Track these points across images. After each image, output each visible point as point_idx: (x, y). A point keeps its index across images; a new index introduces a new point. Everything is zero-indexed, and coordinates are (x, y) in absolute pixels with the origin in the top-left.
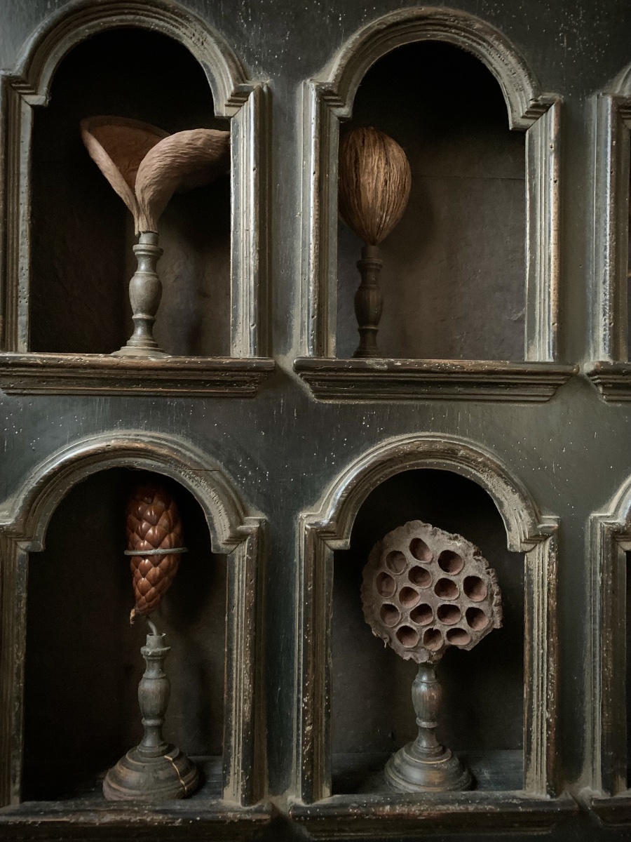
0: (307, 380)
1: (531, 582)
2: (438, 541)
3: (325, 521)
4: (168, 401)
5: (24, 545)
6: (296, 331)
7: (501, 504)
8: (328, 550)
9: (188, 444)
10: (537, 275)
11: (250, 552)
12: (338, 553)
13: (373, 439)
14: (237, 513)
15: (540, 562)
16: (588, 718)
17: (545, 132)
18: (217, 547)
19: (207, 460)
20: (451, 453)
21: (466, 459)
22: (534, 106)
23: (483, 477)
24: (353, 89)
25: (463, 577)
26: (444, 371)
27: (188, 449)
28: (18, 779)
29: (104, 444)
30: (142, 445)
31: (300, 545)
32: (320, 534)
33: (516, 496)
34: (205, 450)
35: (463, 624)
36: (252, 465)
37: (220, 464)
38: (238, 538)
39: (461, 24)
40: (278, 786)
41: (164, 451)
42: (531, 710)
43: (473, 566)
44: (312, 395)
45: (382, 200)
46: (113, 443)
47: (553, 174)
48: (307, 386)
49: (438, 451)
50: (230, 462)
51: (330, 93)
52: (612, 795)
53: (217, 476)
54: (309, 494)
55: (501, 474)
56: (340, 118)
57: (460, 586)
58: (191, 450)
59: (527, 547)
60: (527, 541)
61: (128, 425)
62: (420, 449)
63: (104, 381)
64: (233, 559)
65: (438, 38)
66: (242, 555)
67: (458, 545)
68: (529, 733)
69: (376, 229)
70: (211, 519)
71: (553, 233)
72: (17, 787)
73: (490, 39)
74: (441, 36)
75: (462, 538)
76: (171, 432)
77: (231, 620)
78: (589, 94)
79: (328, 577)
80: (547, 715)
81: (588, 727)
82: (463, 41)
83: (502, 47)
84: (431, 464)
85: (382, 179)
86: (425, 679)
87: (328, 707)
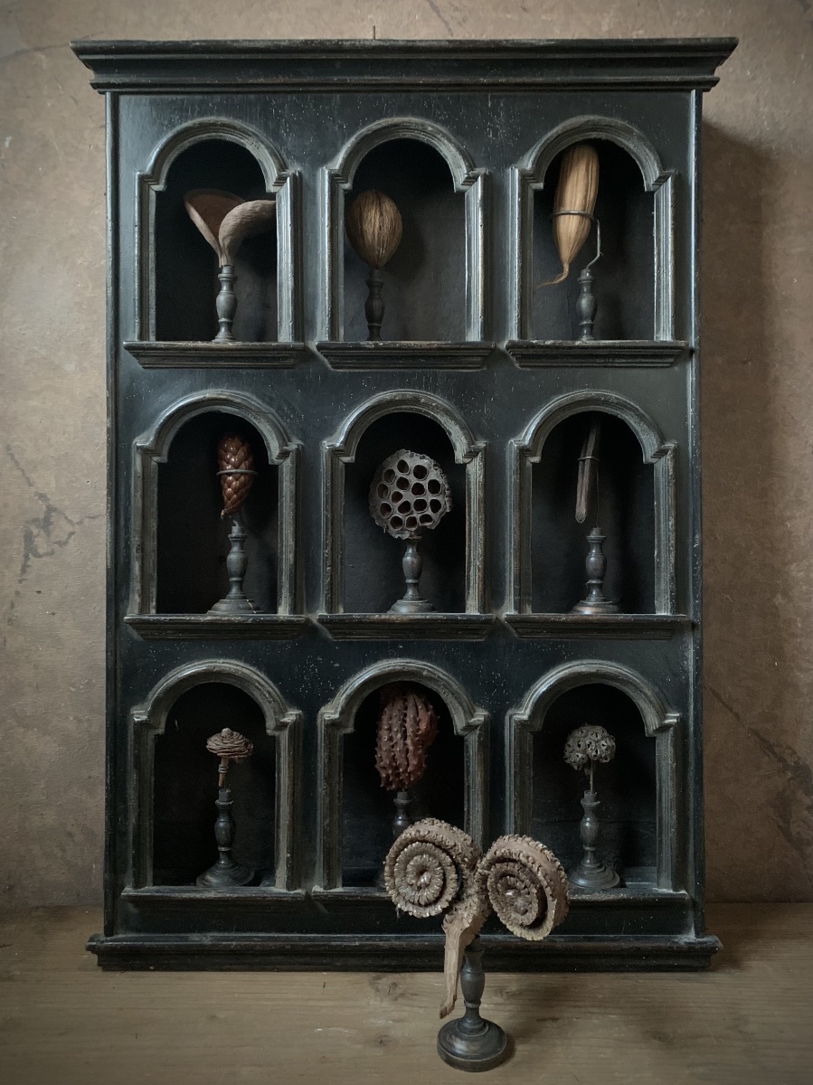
0: (326, 356)
1: (469, 483)
2: (414, 460)
3: (338, 444)
4: (241, 371)
5: (155, 459)
6: (319, 326)
7: (450, 434)
8: (341, 463)
9: (254, 398)
10: (472, 285)
11: (292, 463)
12: (347, 464)
13: (369, 394)
14: (284, 439)
15: (475, 470)
16: (508, 569)
17: (476, 193)
18: (272, 461)
19: (265, 407)
20: (416, 400)
21: (425, 405)
22: (467, 178)
23: (438, 416)
24: (353, 172)
25: (428, 481)
26: (409, 348)
27: (252, 400)
28: (154, 600)
29: (202, 397)
30: (225, 397)
31: (324, 461)
32: (335, 453)
33: (457, 427)
34: (263, 400)
35: (429, 512)
36: (293, 410)
37: (273, 411)
38: (284, 455)
39: (420, 128)
40: (312, 607)
41: (239, 401)
42: (470, 563)
43: (434, 474)
44: (329, 366)
45: (379, 239)
46: (208, 395)
47: (480, 221)
48: (326, 360)
49: (408, 400)
50: (279, 409)
51: (337, 175)
52: (519, 612)
53: (270, 416)
54: (329, 430)
55: (447, 412)
56: (345, 190)
57: (426, 487)
58: (255, 401)
59: (467, 460)
60: (466, 456)
61: (216, 385)
62: (397, 398)
63: (202, 358)
64: (282, 468)
65: (406, 137)
66: (287, 467)
67: (426, 462)
68: (469, 576)
69: (376, 260)
70: (268, 444)
71: (480, 259)
72: (154, 603)
73: (439, 136)
74: (408, 135)
75: (427, 457)
76: (243, 390)
77: (282, 505)
78: (507, 167)
79: (341, 480)
80: (478, 563)
81: (507, 574)
82: (423, 138)
83: (446, 141)
84: (406, 409)
85: (377, 226)
86: (410, 551)
87: (341, 559)
